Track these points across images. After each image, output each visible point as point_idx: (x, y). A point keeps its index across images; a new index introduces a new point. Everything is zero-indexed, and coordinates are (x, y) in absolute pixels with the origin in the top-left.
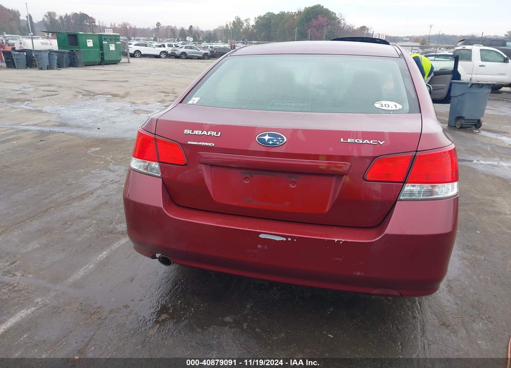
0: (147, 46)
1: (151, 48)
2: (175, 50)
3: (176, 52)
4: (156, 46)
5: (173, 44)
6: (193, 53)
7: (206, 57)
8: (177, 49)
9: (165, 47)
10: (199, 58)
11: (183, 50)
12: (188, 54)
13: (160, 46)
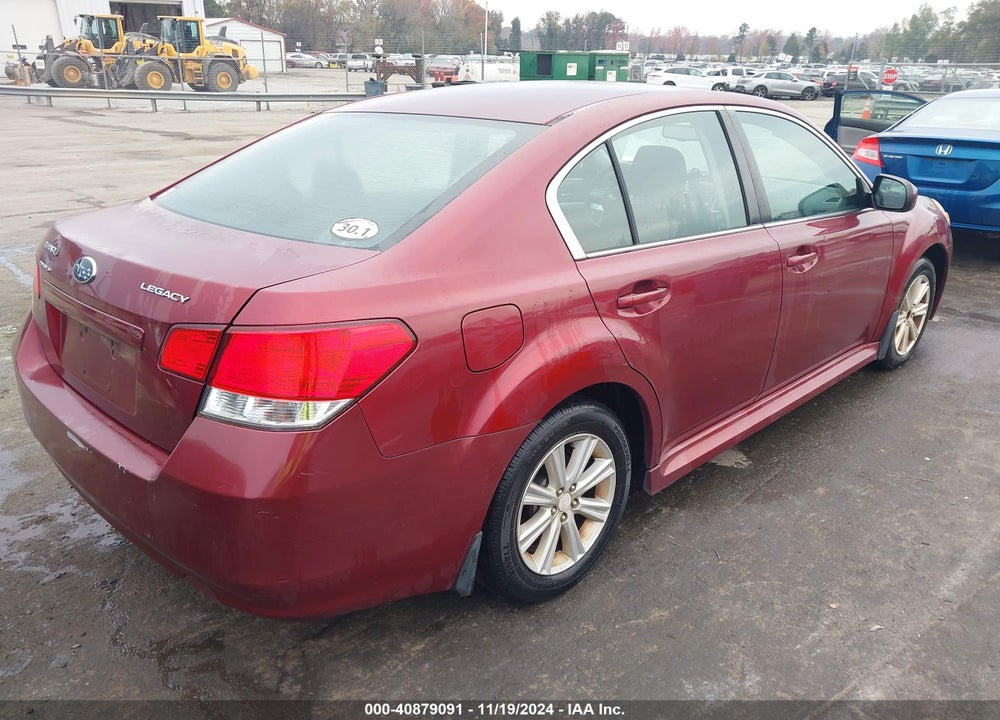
0: (689, 74)
1: (698, 78)
2: (744, 82)
3: (745, 85)
4: (709, 74)
5: (744, 69)
6: (781, 87)
7: (809, 95)
8: (750, 78)
9: (726, 74)
10: (793, 98)
11: (762, 81)
12: (771, 90)
13: (718, 74)
